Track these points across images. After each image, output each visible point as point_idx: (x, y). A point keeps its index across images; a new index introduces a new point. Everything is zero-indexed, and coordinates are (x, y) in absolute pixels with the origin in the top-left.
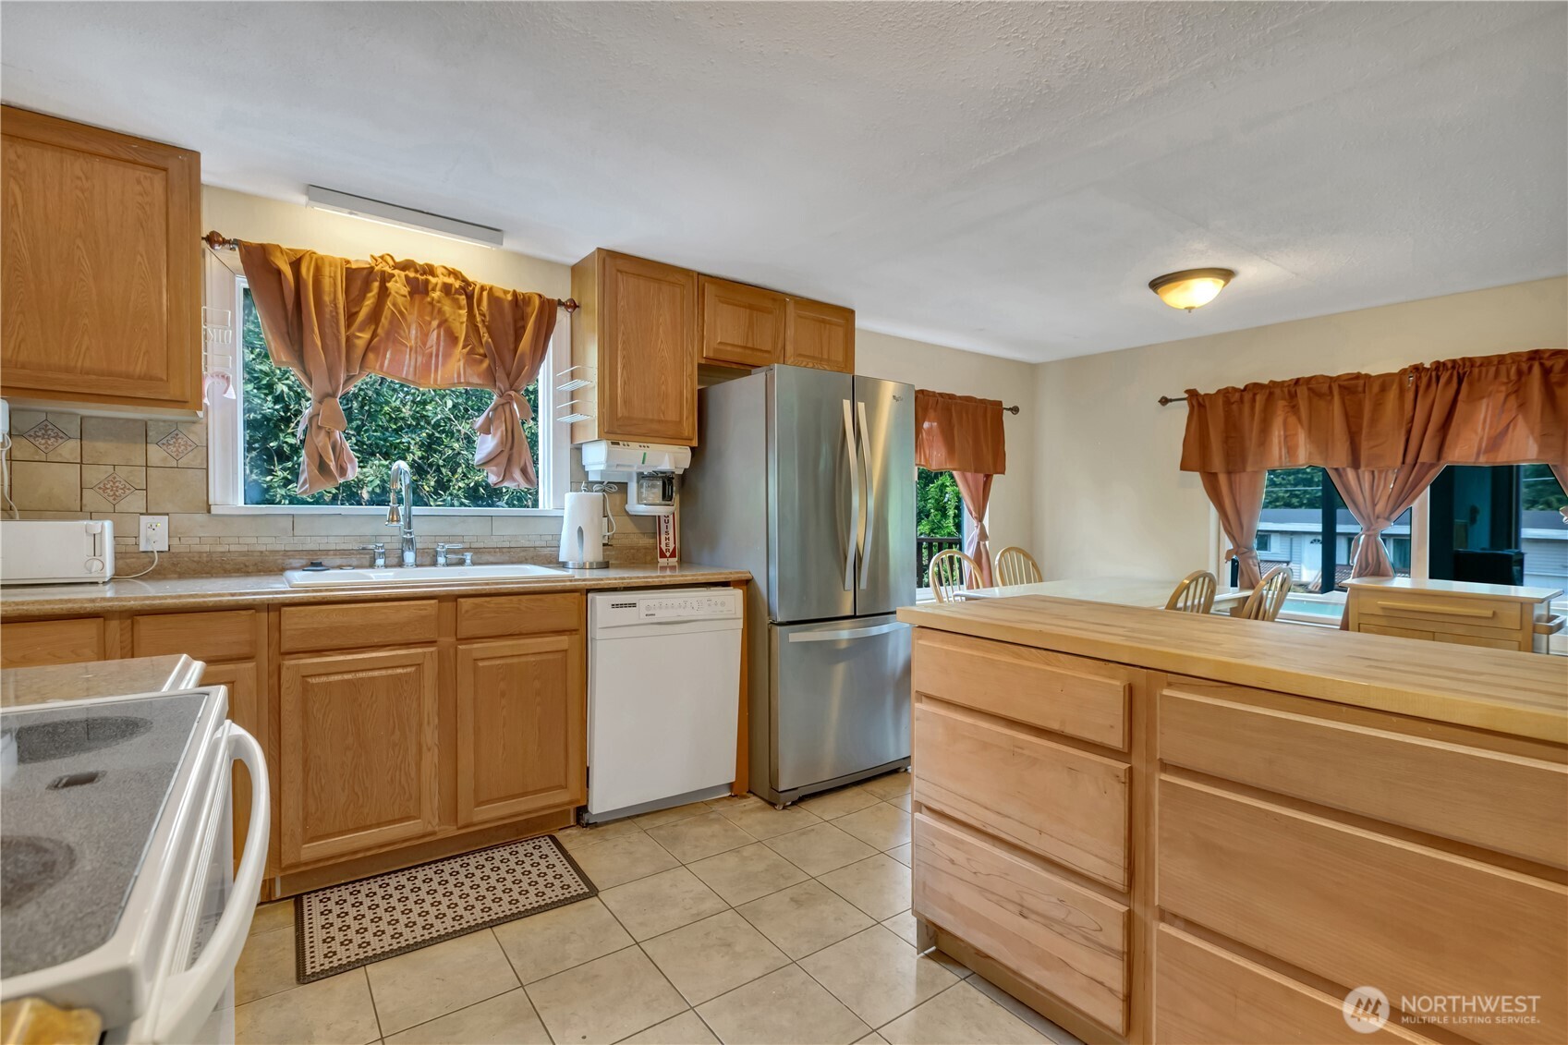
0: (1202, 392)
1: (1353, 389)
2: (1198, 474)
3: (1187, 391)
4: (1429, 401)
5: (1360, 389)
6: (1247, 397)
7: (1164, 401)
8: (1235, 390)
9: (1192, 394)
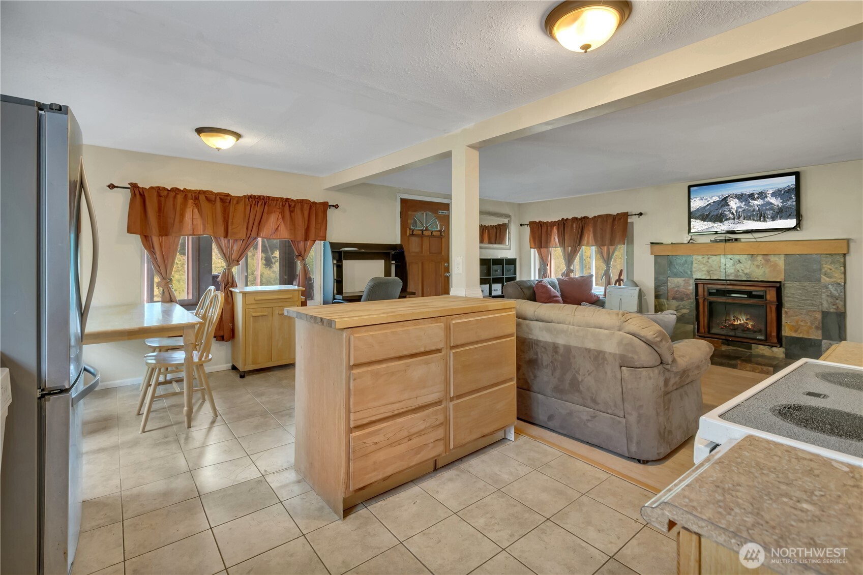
0: (140, 185)
1: (225, 200)
2: (139, 236)
3: (129, 184)
4: (255, 211)
5: (228, 201)
6: (172, 194)
7: (112, 186)
8: (164, 188)
9: (134, 186)
